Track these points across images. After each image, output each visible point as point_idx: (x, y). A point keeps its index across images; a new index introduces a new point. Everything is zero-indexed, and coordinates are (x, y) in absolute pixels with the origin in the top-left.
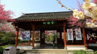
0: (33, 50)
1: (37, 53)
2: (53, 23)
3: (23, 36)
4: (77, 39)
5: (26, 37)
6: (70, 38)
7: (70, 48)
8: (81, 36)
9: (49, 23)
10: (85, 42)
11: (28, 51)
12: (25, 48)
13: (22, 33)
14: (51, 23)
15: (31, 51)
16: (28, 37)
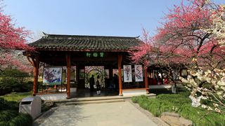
0: (69, 100)
1: (76, 104)
2: (102, 55)
3: (49, 76)
4: (137, 80)
5: (54, 78)
6: (128, 79)
7: (127, 93)
8: (142, 76)
9: (95, 55)
10: (146, 83)
11: (59, 102)
12: (53, 98)
13: (47, 70)
14: (99, 55)
15: (65, 102)
16: (59, 79)
